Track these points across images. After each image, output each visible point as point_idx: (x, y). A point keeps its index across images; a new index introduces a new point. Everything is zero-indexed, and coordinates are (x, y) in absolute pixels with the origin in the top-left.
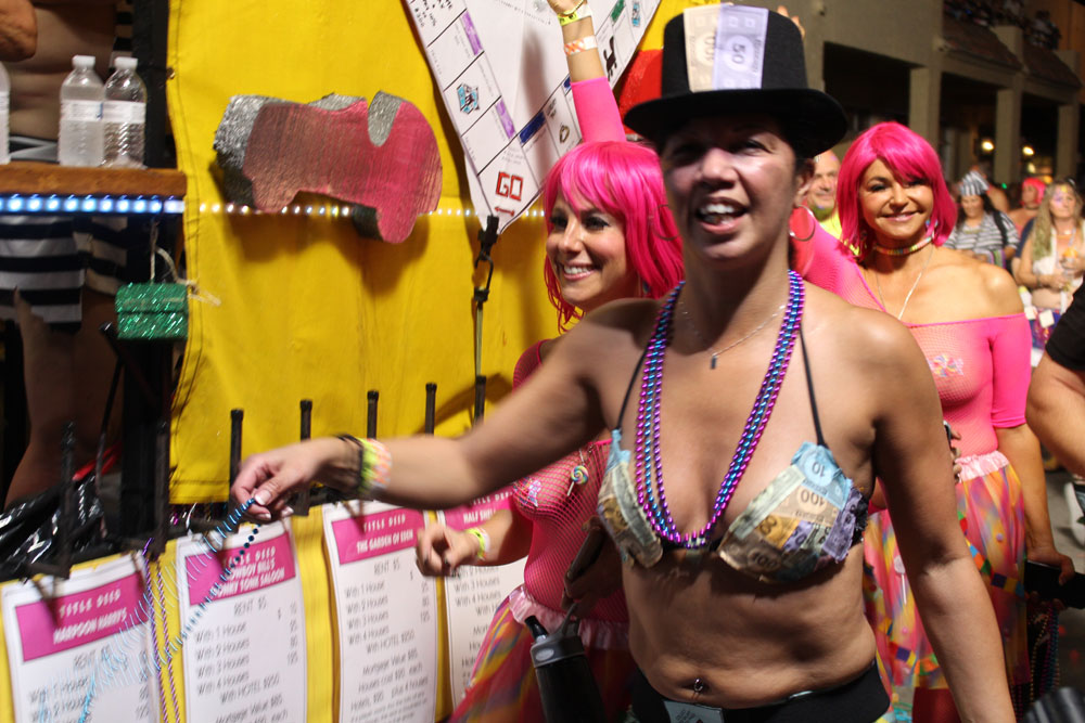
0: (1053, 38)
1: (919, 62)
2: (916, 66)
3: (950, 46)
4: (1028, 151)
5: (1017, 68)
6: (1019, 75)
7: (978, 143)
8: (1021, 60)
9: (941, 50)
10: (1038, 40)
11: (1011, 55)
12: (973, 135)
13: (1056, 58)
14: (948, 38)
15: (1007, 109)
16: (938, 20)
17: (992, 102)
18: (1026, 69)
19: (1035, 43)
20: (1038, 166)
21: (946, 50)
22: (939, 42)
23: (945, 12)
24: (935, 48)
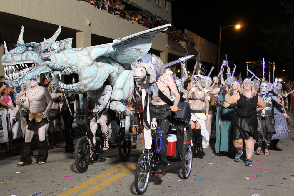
0: (193, 45)
1: (162, 50)
2: (162, 52)
6: (186, 53)
7: (176, 70)
8: (186, 50)
9: (168, 47)
11: (184, 49)
12: (175, 68)
13: (195, 49)
14: (169, 45)
16: (166, 40)
18: (188, 52)
19: (189, 46)
21: (169, 47)
22: (167, 46)
23: (168, 38)
24: (166, 47)
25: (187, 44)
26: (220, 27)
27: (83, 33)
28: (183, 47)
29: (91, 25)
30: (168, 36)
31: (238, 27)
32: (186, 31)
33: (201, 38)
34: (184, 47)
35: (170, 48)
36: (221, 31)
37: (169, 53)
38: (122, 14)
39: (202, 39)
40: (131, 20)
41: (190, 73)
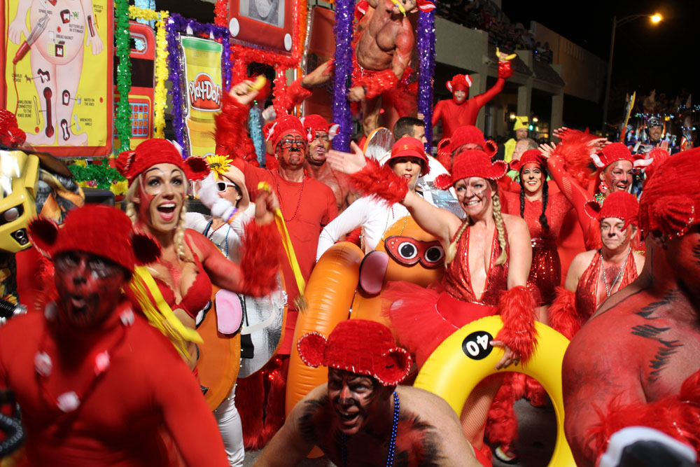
1: (474, 70)
3: (492, 61)
4: (535, 120)
5: (529, 74)
6: (530, 78)
7: (508, 115)
8: (531, 69)
9: (487, 63)
10: (541, 58)
11: (526, 67)
12: (505, 111)
13: (551, 69)
14: (491, 57)
15: (524, 96)
16: (485, 46)
17: (515, 92)
18: (534, 75)
19: (539, 60)
20: (541, 128)
21: (489, 64)
22: (486, 59)
23: (489, 42)
24: (483, 63)
25: (534, 56)
26: (615, 18)
28: (523, 62)
30: (490, 36)
31: (656, 19)
32: (534, 24)
33: (569, 42)
34: (527, 63)
35: (493, 64)
36: (615, 27)
37: (492, 77)
39: (572, 44)
41: (538, 122)
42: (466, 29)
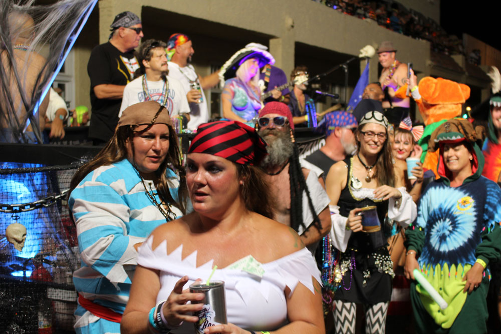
0: (478, 61)
1: (420, 70)
2: (419, 73)
3: (433, 63)
4: (469, 109)
5: (462, 73)
6: (463, 76)
8: (464, 69)
9: (430, 65)
10: (471, 61)
11: (460, 68)
13: (480, 69)
14: (432, 60)
16: (428, 52)
18: (467, 74)
19: (470, 63)
21: (432, 65)
22: (429, 62)
23: (431, 49)
24: (427, 65)
25: (466, 60)
27: (280, 41)
28: (458, 64)
29: (295, 28)
30: (431, 45)
32: (466, 36)
33: (493, 49)
34: (461, 65)
35: (434, 66)
38: (349, 8)
39: (496, 50)
40: (366, 17)
42: (413, 40)
